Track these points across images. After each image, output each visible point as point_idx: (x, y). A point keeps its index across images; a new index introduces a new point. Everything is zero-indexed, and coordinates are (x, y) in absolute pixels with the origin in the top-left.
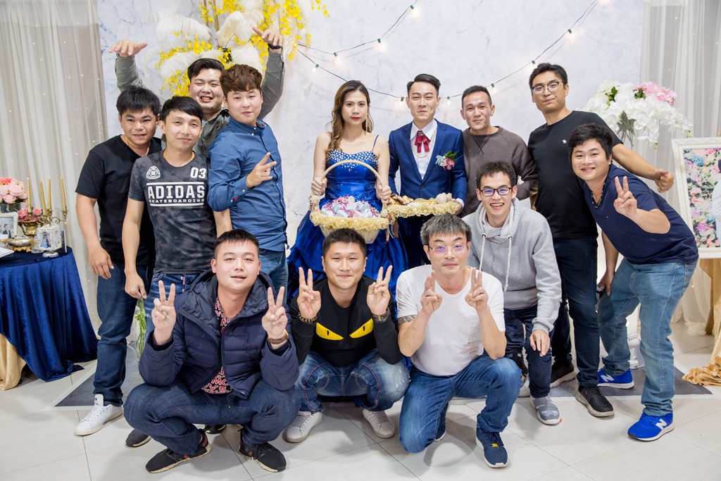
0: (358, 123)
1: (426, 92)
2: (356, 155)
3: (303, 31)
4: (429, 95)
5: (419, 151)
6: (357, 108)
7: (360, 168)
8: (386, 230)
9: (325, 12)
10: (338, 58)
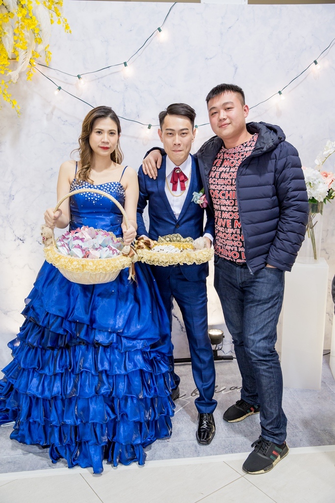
0: (107, 153)
1: (182, 127)
2: (101, 186)
3: (41, 47)
4: (184, 131)
5: (174, 189)
6: (105, 137)
7: (105, 200)
8: (128, 269)
9: (67, 27)
10: (82, 81)
